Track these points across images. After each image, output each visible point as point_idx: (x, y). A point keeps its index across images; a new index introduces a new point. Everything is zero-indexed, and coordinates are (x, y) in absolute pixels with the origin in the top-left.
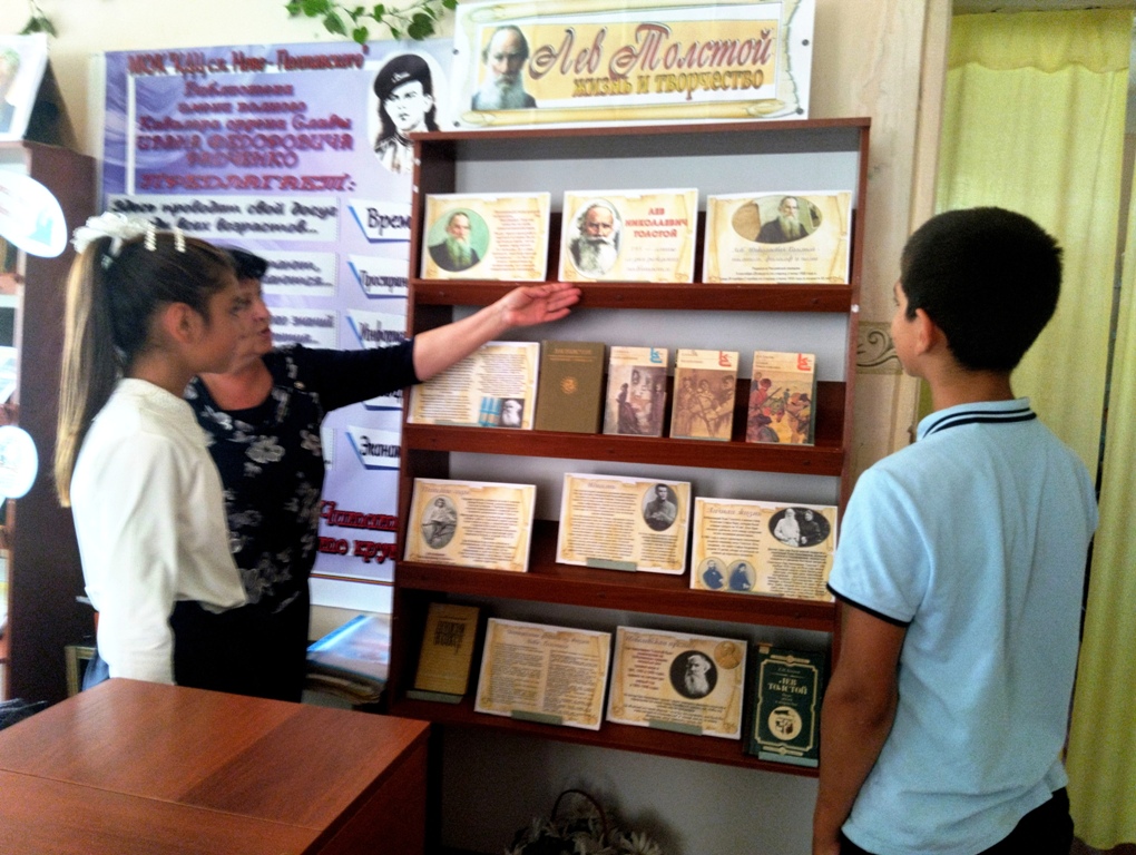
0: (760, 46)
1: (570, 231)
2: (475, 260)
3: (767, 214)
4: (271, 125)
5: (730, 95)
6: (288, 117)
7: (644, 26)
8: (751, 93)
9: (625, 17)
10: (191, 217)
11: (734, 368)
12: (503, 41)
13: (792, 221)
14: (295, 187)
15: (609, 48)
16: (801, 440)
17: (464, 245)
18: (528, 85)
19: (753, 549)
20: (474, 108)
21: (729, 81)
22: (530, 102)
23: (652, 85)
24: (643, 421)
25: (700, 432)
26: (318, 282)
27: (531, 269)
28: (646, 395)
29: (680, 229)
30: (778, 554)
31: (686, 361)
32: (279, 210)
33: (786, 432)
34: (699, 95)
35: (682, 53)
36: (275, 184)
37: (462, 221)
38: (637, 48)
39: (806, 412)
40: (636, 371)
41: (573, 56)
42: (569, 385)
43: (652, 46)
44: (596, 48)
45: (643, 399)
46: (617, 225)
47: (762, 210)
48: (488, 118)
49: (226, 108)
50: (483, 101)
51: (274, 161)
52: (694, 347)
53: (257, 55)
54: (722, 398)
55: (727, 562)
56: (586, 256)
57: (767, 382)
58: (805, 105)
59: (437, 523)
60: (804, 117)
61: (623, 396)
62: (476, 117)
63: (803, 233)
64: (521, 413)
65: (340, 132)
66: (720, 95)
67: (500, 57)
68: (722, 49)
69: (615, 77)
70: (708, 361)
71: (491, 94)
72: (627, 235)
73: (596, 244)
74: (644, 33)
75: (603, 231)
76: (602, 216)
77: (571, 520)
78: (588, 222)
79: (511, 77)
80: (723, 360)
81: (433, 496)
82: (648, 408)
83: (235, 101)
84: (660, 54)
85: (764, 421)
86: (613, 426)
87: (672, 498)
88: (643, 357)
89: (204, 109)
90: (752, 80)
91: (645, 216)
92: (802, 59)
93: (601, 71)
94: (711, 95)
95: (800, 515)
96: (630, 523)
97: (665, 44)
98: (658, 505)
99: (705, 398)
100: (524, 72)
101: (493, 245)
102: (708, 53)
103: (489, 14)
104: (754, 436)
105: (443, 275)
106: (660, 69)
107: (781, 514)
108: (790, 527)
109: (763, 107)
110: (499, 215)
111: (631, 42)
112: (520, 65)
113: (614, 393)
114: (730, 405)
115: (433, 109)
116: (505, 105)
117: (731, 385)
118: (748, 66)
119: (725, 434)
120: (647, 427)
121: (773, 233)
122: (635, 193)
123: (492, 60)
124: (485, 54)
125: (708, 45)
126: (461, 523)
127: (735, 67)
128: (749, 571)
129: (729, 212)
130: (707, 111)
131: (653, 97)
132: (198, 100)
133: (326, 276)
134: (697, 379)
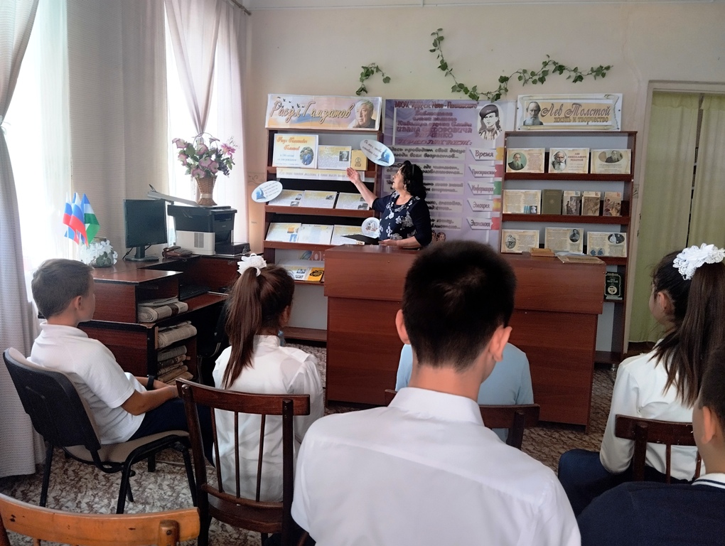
0: (607, 110)
2: (522, 167)
3: (608, 155)
4: (444, 125)
5: (599, 124)
6: (450, 122)
7: (574, 104)
8: (605, 123)
9: (569, 101)
10: (415, 153)
11: (599, 196)
12: (532, 106)
13: (615, 157)
14: (451, 144)
15: (564, 109)
17: (519, 162)
19: (604, 245)
20: (524, 124)
21: (599, 120)
22: (541, 124)
23: (577, 120)
24: (574, 211)
25: (590, 214)
26: (458, 173)
27: (540, 170)
28: (575, 204)
29: (584, 159)
31: (586, 194)
32: (446, 151)
33: (614, 213)
34: (590, 123)
35: (585, 112)
36: (444, 143)
37: (518, 156)
38: (573, 110)
39: (619, 208)
40: (571, 198)
41: (554, 111)
42: (552, 201)
43: (577, 109)
44: (561, 109)
45: (573, 205)
46: (565, 157)
47: (607, 154)
49: (429, 119)
50: (527, 122)
51: (445, 136)
52: (588, 191)
53: (440, 103)
54: (596, 204)
55: (597, 248)
56: (557, 166)
57: (609, 200)
58: (620, 127)
59: (510, 242)
60: (620, 130)
61: (568, 204)
63: (618, 161)
64: (536, 210)
65: (468, 127)
66: (596, 123)
67: (532, 111)
68: (596, 111)
69: (566, 117)
71: (529, 121)
72: (568, 160)
73: (560, 162)
74: (574, 106)
75: (561, 159)
76: (561, 155)
77: (548, 241)
78: (557, 156)
79: (535, 116)
80: (596, 194)
82: (575, 208)
83: (433, 117)
84: (579, 112)
85: (608, 210)
86: (565, 213)
87: (578, 233)
88: (573, 194)
89: (422, 119)
90: (605, 120)
91: (574, 155)
92: (619, 115)
93: (562, 116)
94: (594, 123)
95: (616, 235)
97: (580, 109)
98: (574, 235)
99: (592, 204)
100: (539, 115)
101: (528, 163)
102: (593, 112)
103: (528, 98)
104: (604, 214)
106: (579, 116)
107: (611, 235)
108: (613, 239)
109: (608, 127)
110: (529, 154)
111: (571, 108)
112: (538, 113)
113: (565, 204)
114: (599, 206)
115: (499, 121)
116: (534, 124)
117: (599, 201)
118: (604, 116)
119: (597, 214)
120: (574, 212)
121: (610, 160)
122: (571, 149)
123: (529, 111)
124: (527, 109)
125: (593, 110)
127: (600, 116)
128: (603, 250)
129: (598, 154)
130: (593, 127)
131: (577, 123)
132: (419, 116)
133: (461, 171)
134: (588, 199)
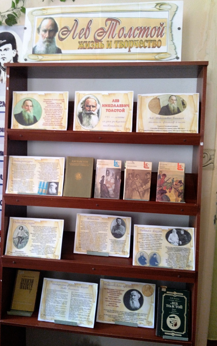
0: (160, 29)
1: (78, 109)
2: (35, 121)
3: (164, 103)
5: (147, 50)
7: (109, 19)
8: (156, 50)
9: (100, 15)
11: (150, 169)
12: (46, 24)
13: (174, 106)
15: (94, 28)
16: (180, 200)
17: (31, 114)
18: (58, 43)
19: (159, 247)
20: (34, 52)
21: (146, 44)
22: (59, 51)
23: (113, 45)
24: (111, 192)
25: (136, 197)
27: (61, 125)
28: (113, 181)
29: (126, 109)
30: (170, 249)
31: (129, 166)
33: (173, 197)
34: (134, 50)
35: (126, 32)
37: (29, 103)
38: (106, 29)
39: (181, 188)
40: (108, 170)
41: (78, 31)
42: (79, 176)
43: (113, 28)
44: (88, 28)
45: (111, 183)
46: (98, 106)
47: (161, 101)
48: (40, 57)
50: (38, 50)
52: (133, 160)
54: (145, 182)
55: (148, 253)
56: (85, 120)
57: (164, 175)
58: (180, 55)
59: (20, 238)
60: (180, 60)
61: (102, 181)
62: (35, 57)
63: (179, 111)
64: (57, 189)
66: (143, 50)
67: (45, 31)
68: (144, 30)
69: (97, 41)
70: (139, 166)
71: (41, 47)
72: (103, 110)
73: (89, 114)
74: (109, 22)
75: (92, 109)
76: (92, 102)
77: (79, 234)
78: (85, 105)
79: (50, 40)
80: (145, 166)
81: (18, 225)
82: (113, 186)
84: (116, 31)
85: (163, 192)
86: (98, 195)
87: (123, 224)
88: (110, 164)
90: (157, 44)
91: (111, 103)
92: (178, 36)
93: (91, 38)
94: (139, 50)
95: (178, 232)
96: (106, 235)
97: (118, 27)
98: (117, 227)
99: (138, 182)
100: (56, 38)
101: (43, 114)
102: (137, 32)
103: (40, 12)
105: (21, 127)
106: (116, 38)
107: (170, 232)
108: (174, 237)
109: (161, 56)
110: (46, 101)
111: (104, 26)
112: (54, 35)
113: (98, 180)
114: (149, 185)
115: (17, 56)
116: (47, 52)
117: (149, 176)
118: (155, 38)
119: (147, 198)
121: (166, 111)
122: (106, 93)
123: (42, 32)
124: (38, 30)
125: (137, 28)
126: (31, 237)
127: (149, 38)
128: (158, 256)
129: (147, 101)
130: (138, 57)
131: (113, 50)
134: (134, 173)
